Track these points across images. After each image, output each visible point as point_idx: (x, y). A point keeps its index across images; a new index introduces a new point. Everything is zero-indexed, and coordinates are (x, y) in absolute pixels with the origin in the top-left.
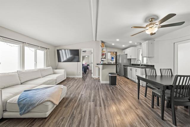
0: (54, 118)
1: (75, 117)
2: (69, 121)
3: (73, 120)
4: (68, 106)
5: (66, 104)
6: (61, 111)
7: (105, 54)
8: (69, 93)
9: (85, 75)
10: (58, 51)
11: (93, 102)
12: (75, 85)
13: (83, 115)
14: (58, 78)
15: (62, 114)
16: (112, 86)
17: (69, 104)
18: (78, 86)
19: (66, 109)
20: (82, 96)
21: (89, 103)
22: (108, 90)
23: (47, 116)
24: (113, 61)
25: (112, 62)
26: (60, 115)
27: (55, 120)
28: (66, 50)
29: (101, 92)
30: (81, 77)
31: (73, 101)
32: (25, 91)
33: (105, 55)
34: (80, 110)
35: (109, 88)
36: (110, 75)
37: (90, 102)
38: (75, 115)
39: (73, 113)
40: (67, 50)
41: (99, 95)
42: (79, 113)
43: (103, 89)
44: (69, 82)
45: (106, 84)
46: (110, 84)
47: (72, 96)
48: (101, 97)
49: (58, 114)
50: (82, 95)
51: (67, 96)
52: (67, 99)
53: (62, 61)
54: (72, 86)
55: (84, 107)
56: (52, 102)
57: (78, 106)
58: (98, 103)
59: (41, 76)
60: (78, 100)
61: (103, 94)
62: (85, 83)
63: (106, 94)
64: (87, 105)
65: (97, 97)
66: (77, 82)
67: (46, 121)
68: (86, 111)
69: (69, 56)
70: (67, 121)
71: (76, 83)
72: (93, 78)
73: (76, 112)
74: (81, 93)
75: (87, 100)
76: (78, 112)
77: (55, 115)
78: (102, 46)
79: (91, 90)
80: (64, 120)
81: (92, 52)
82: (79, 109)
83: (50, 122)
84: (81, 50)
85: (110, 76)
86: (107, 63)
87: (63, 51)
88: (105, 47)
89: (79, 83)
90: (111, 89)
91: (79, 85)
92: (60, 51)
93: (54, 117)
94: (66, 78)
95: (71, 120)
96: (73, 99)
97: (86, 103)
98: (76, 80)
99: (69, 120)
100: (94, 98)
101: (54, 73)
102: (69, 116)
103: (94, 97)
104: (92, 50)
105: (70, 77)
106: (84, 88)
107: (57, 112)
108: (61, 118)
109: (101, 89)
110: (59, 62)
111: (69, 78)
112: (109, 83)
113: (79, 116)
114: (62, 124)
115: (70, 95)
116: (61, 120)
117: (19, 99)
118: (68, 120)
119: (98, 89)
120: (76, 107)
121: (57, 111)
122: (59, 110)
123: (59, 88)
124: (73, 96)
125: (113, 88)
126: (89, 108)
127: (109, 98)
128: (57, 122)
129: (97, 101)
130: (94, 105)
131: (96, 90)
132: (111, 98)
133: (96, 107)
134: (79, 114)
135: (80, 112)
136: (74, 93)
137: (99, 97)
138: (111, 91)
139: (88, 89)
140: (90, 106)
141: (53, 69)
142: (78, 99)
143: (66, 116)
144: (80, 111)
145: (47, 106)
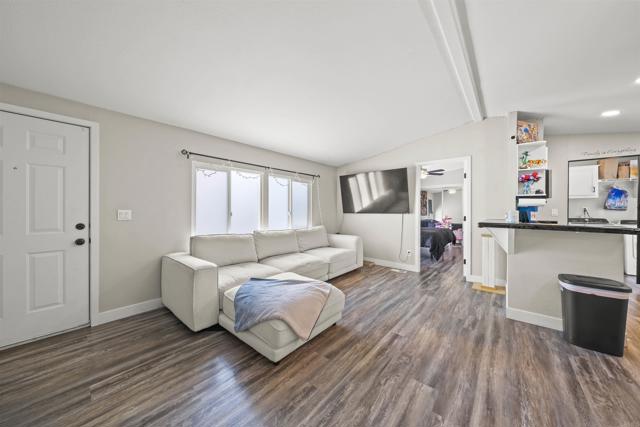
0: (292, 375)
1: (342, 405)
2: (321, 410)
3: (333, 413)
4: (337, 357)
5: (334, 347)
6: (315, 363)
7: (542, 176)
8: (355, 316)
9: (436, 265)
10: (344, 180)
11: (432, 385)
12: (384, 295)
13: (372, 418)
14: (335, 259)
15: (313, 376)
16: (579, 349)
17: (341, 353)
18: (391, 302)
19: (328, 362)
20: (396, 341)
21: (413, 383)
22: (546, 365)
23: (276, 360)
24: (621, 209)
25: (614, 218)
26: (307, 372)
27: (291, 382)
28: (371, 175)
29: (492, 357)
30: (416, 268)
31: (359, 346)
32: (252, 279)
33: (542, 182)
34: (369, 391)
35: (556, 360)
36: (570, 287)
37: (418, 379)
38: (347, 398)
39: (343, 388)
40: (375, 172)
41: (475, 366)
42: (362, 400)
43: (509, 350)
44: (368, 281)
45: (536, 328)
46: (564, 336)
47: (360, 327)
48: (481, 384)
49: (303, 367)
50: (396, 336)
51: (346, 323)
52: (344, 331)
53: (357, 208)
54: (373, 294)
55: (387, 388)
56: (290, 327)
57: (368, 374)
58: (457, 402)
59: (297, 249)
60: (374, 351)
61: (498, 372)
62: (426, 296)
63: (518, 383)
64: (401, 387)
65: (462, 375)
66: (397, 283)
67: (275, 370)
68: (387, 405)
69: (380, 192)
70: (317, 403)
71: (389, 289)
72: (471, 283)
73: (352, 392)
74: (394, 330)
75: (408, 367)
76: (360, 394)
77: (296, 367)
78: (525, 136)
79: (440, 333)
80: (312, 395)
81: (467, 170)
82: (365, 387)
83: (280, 379)
84: (414, 168)
85: (565, 292)
86: (563, 222)
87: (361, 178)
88: (546, 136)
89: (401, 289)
90: (568, 368)
91: (398, 297)
92: (351, 181)
93: (292, 370)
94: (361, 264)
95: (328, 410)
96: (359, 341)
97: (402, 375)
98: (394, 276)
99: (323, 407)
100: (444, 370)
101: (331, 246)
102: (326, 392)
103: (444, 367)
104: (466, 162)
105: (378, 262)
106: (414, 315)
107: (305, 360)
108: (307, 384)
109: (495, 342)
110: (345, 212)
111: (374, 266)
112: (561, 328)
113: (357, 413)
114: (302, 404)
115: (357, 323)
116: (304, 390)
117: (237, 295)
118: (319, 405)
119: (480, 340)
120: (359, 372)
121: (304, 356)
122: (310, 357)
123: (317, 290)
124: (364, 329)
125: (584, 365)
126: (406, 403)
127: (536, 411)
128: (293, 388)
129: (452, 389)
130: (433, 401)
131: (466, 340)
132: (552, 415)
133: (440, 418)
134: (359, 405)
135: (366, 401)
136: (369, 321)
137: (473, 379)
138: (561, 376)
139: (429, 323)
140: (412, 398)
141: (329, 232)
142: (378, 348)
143: (320, 388)
144: (366, 395)
145: (276, 332)
